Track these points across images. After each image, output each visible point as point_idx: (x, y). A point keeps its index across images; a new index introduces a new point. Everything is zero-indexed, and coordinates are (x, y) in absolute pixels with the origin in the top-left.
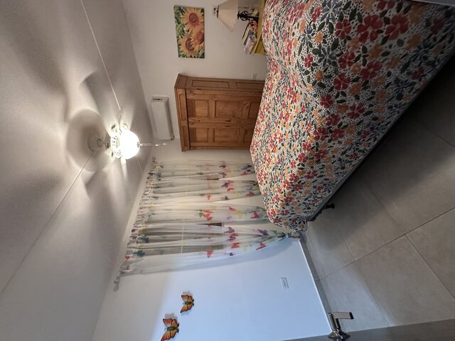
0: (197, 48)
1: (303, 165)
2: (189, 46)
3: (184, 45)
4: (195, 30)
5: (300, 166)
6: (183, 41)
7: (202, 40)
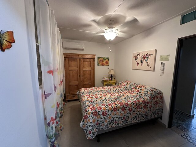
0: (100, 63)
1: (133, 104)
2: (101, 61)
3: (101, 59)
4: (104, 63)
5: (133, 103)
6: (102, 59)
7: (103, 65)
